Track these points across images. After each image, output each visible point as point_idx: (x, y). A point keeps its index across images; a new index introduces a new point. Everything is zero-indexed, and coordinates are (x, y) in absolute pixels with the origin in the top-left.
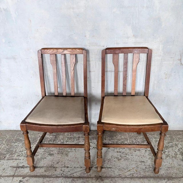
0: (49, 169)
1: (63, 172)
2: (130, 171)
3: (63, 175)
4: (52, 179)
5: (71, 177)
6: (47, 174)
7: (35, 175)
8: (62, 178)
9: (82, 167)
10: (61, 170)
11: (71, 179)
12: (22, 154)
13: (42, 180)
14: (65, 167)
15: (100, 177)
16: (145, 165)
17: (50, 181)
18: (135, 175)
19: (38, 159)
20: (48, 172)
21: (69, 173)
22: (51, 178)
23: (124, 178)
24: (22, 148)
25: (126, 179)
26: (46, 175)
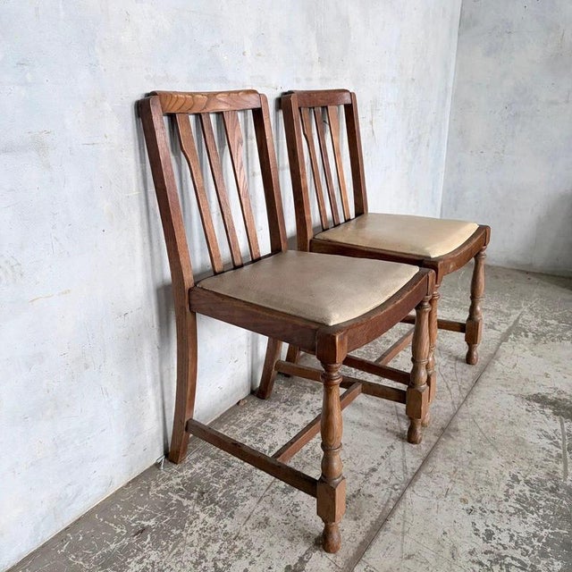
0: (352, 507)
1: (385, 482)
2: (450, 387)
3: (397, 487)
4: (399, 512)
5: (416, 475)
6: (373, 519)
7: (356, 544)
8: (408, 492)
9: (392, 447)
10: (378, 485)
11: (423, 476)
12: (214, 560)
13: (389, 534)
14: (367, 475)
15: (443, 429)
16: (444, 366)
17: (404, 516)
18: (466, 386)
19: (286, 524)
20: (366, 514)
21: (399, 473)
22: (396, 513)
23: (465, 400)
24: (179, 554)
25: (469, 399)
26: (377, 522)
